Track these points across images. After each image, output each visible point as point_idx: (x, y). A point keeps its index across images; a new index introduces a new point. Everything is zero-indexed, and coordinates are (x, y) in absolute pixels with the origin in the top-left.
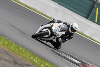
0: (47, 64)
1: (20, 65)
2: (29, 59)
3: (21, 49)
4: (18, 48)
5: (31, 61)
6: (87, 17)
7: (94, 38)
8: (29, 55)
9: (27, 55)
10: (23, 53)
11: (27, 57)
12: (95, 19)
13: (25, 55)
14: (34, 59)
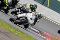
0: (19, 32)
1: (3, 32)
2: (8, 29)
3: (3, 23)
4: (1, 23)
5: (9, 30)
6: (43, 4)
7: (47, 17)
8: (8, 27)
9: (6, 27)
10: (4, 26)
11: (7, 28)
12: (47, 5)
13: (5, 27)
14: (11, 29)
